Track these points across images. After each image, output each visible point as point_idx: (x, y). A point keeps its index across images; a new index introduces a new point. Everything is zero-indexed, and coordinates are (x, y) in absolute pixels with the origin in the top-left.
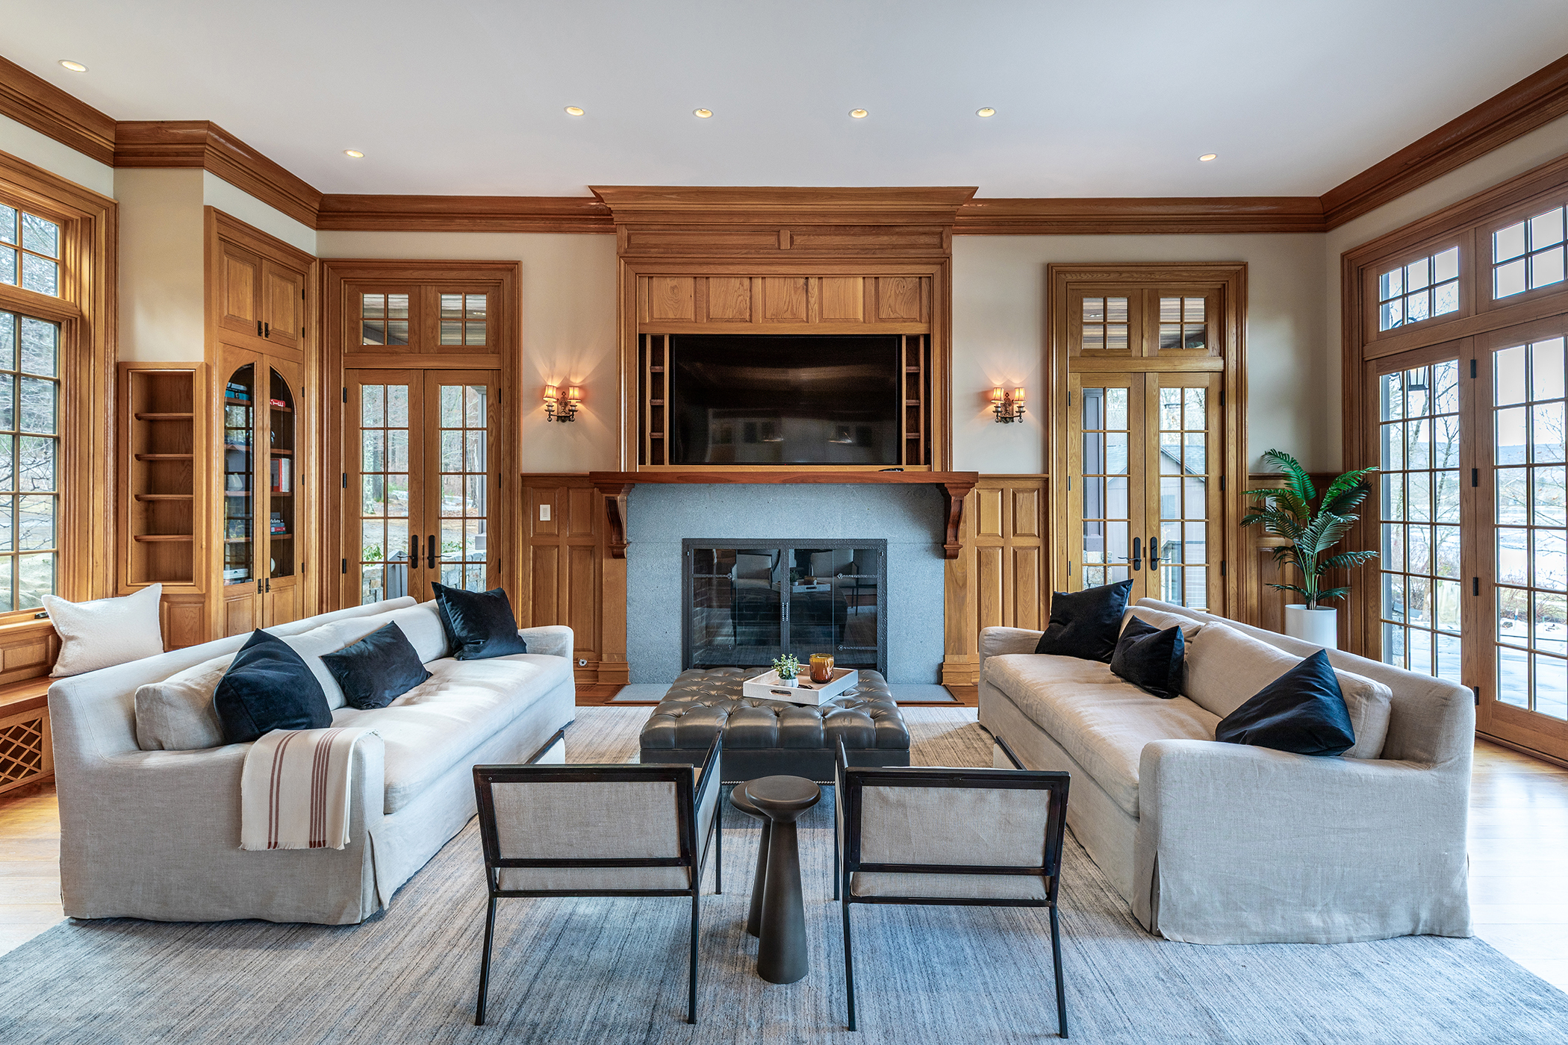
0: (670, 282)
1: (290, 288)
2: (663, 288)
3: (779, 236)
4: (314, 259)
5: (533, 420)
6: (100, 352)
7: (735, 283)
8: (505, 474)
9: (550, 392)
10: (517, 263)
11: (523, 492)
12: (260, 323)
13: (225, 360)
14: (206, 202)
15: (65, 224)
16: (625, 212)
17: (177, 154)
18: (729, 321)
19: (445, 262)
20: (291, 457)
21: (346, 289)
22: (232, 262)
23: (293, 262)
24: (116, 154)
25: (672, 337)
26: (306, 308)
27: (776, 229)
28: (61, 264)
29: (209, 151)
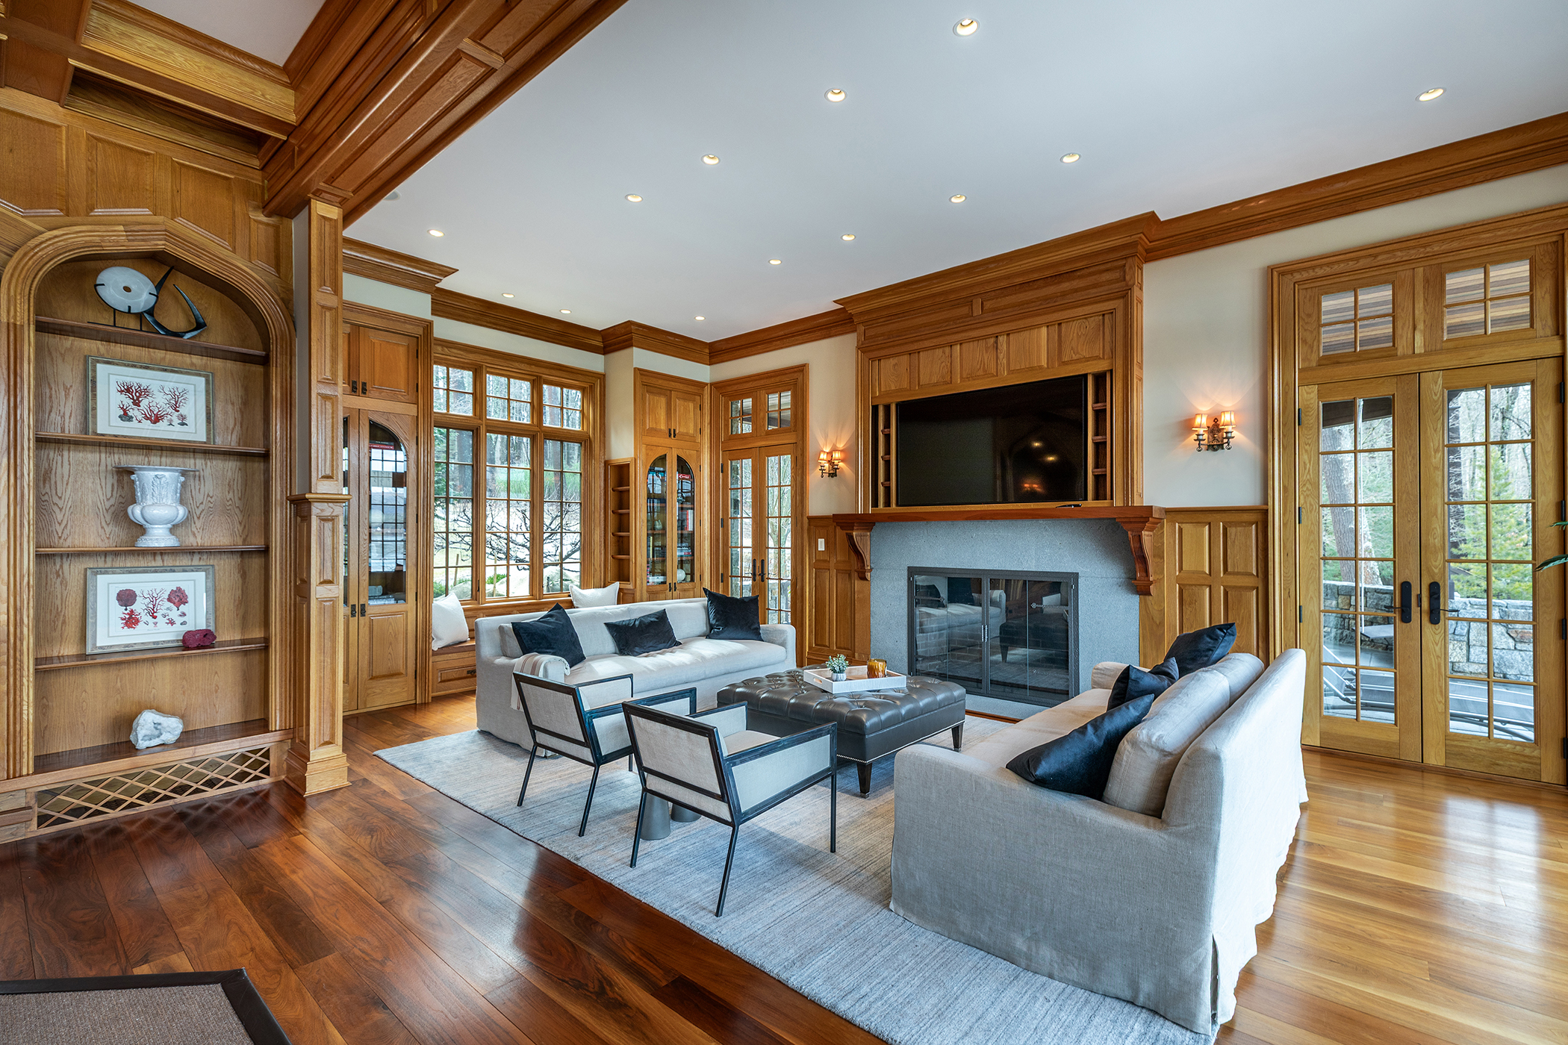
0: (893, 361)
1: (691, 405)
2: (888, 366)
3: (972, 305)
4: (707, 384)
5: (814, 477)
6: (597, 457)
7: (939, 352)
8: (799, 518)
9: (823, 456)
10: (804, 365)
11: (809, 530)
12: (670, 430)
13: (647, 453)
14: (635, 365)
15: (583, 390)
16: (861, 313)
17: (622, 342)
18: (935, 385)
19: (768, 373)
20: (693, 509)
21: (722, 399)
22: (651, 397)
23: (692, 388)
24: (604, 347)
25: (897, 405)
26: (702, 416)
27: (970, 299)
28: (582, 412)
29: (634, 336)
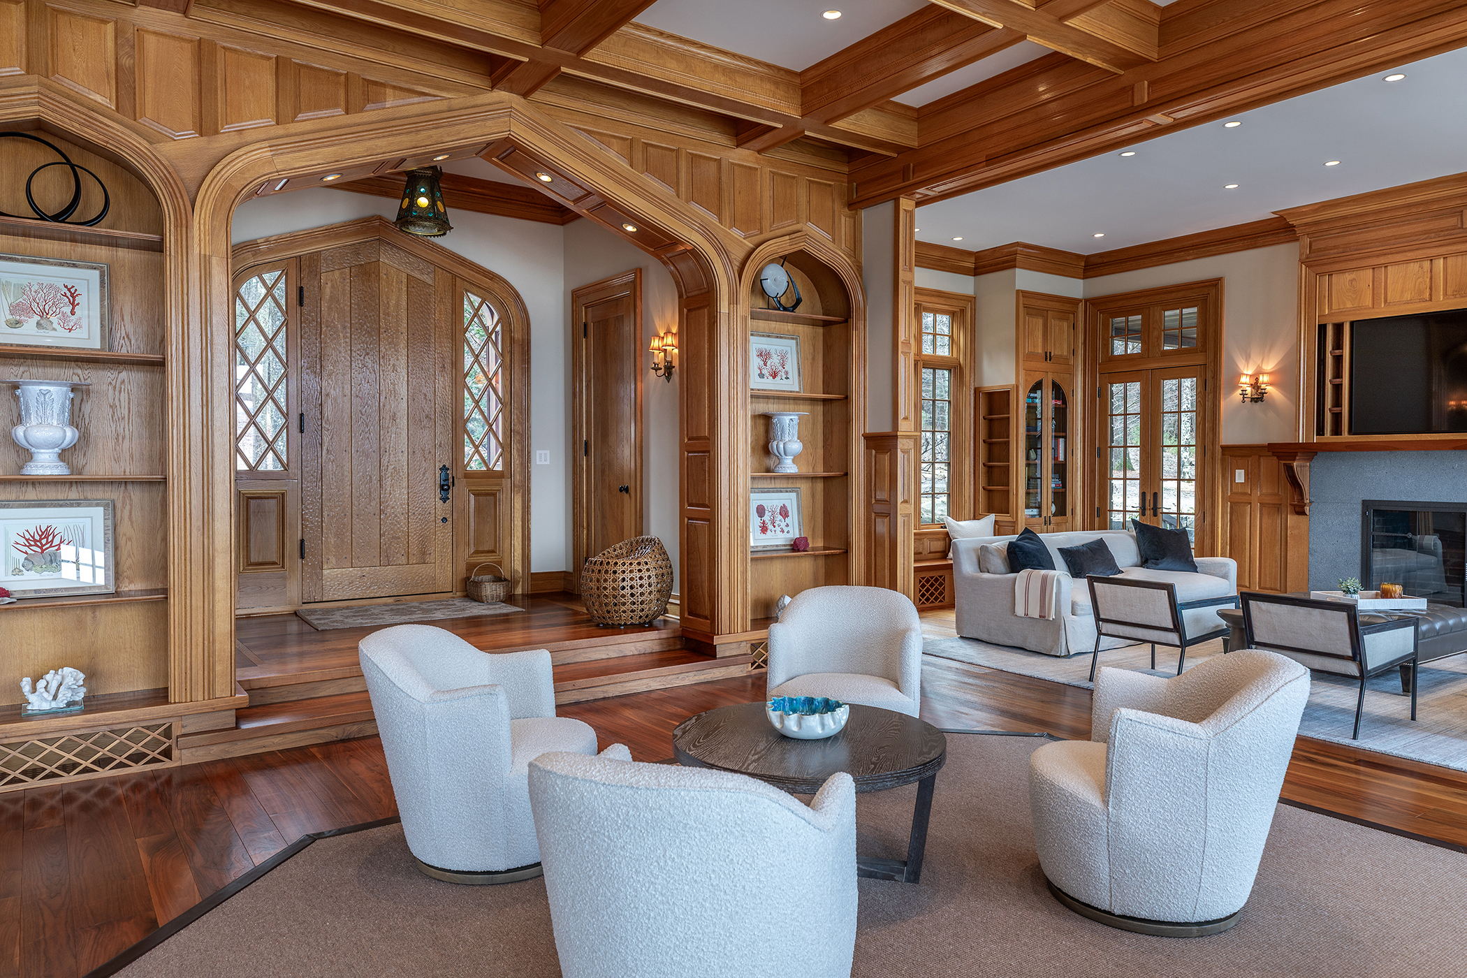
0: (1349, 276)
1: (1065, 324)
2: (1342, 281)
3: (1462, 216)
4: (1081, 301)
5: (1231, 401)
6: (968, 384)
7: (1414, 267)
8: (1209, 446)
9: (1244, 379)
10: (1220, 279)
11: (1223, 460)
12: (1046, 353)
13: (1026, 380)
14: (1017, 287)
15: (953, 315)
16: (1306, 224)
17: (1004, 262)
18: (1407, 303)
19: (1166, 288)
20: (1065, 437)
21: (1100, 317)
22: (1031, 319)
23: (1066, 306)
24: (975, 269)
25: (1352, 323)
26: (1075, 336)
27: (1458, 210)
28: (951, 337)
29: (1018, 257)
